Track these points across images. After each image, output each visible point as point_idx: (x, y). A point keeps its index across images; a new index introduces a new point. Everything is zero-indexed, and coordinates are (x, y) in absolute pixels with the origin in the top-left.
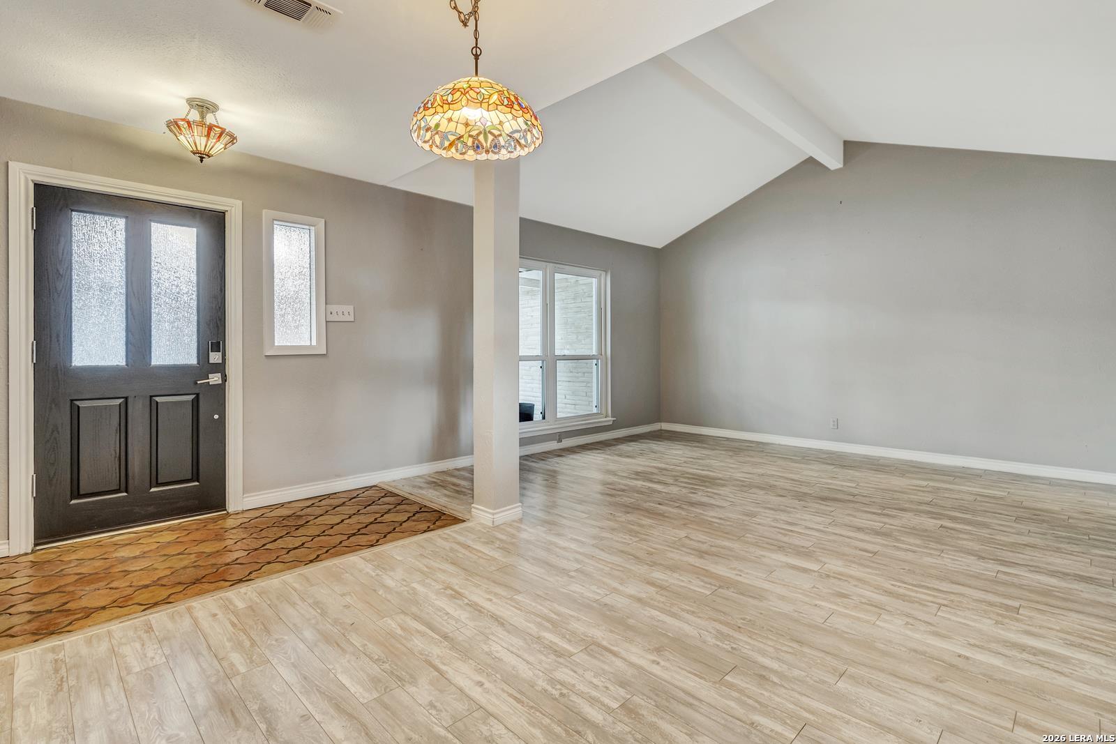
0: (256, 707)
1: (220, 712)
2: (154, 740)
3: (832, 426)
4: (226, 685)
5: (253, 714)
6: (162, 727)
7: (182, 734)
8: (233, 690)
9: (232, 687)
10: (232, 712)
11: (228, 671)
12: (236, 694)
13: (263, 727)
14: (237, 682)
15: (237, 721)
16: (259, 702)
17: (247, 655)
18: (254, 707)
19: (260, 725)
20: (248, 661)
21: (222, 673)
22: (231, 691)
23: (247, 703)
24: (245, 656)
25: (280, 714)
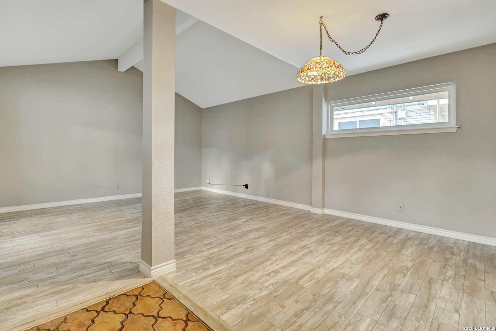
0: (384, 304)
1: (395, 313)
2: (424, 326)
3: (116, 188)
4: (382, 320)
5: (388, 303)
6: (418, 328)
7: (413, 319)
8: (382, 316)
9: (381, 317)
10: (392, 310)
11: (374, 324)
12: (383, 314)
13: (390, 299)
14: (377, 317)
15: (394, 306)
16: (381, 305)
17: (358, 323)
18: (384, 305)
19: (390, 300)
20: (362, 320)
21: (377, 326)
22: (383, 316)
23: (384, 308)
24: (359, 324)
25: (381, 297)
